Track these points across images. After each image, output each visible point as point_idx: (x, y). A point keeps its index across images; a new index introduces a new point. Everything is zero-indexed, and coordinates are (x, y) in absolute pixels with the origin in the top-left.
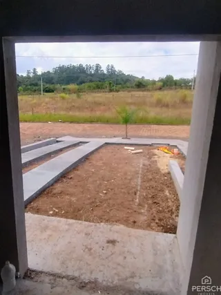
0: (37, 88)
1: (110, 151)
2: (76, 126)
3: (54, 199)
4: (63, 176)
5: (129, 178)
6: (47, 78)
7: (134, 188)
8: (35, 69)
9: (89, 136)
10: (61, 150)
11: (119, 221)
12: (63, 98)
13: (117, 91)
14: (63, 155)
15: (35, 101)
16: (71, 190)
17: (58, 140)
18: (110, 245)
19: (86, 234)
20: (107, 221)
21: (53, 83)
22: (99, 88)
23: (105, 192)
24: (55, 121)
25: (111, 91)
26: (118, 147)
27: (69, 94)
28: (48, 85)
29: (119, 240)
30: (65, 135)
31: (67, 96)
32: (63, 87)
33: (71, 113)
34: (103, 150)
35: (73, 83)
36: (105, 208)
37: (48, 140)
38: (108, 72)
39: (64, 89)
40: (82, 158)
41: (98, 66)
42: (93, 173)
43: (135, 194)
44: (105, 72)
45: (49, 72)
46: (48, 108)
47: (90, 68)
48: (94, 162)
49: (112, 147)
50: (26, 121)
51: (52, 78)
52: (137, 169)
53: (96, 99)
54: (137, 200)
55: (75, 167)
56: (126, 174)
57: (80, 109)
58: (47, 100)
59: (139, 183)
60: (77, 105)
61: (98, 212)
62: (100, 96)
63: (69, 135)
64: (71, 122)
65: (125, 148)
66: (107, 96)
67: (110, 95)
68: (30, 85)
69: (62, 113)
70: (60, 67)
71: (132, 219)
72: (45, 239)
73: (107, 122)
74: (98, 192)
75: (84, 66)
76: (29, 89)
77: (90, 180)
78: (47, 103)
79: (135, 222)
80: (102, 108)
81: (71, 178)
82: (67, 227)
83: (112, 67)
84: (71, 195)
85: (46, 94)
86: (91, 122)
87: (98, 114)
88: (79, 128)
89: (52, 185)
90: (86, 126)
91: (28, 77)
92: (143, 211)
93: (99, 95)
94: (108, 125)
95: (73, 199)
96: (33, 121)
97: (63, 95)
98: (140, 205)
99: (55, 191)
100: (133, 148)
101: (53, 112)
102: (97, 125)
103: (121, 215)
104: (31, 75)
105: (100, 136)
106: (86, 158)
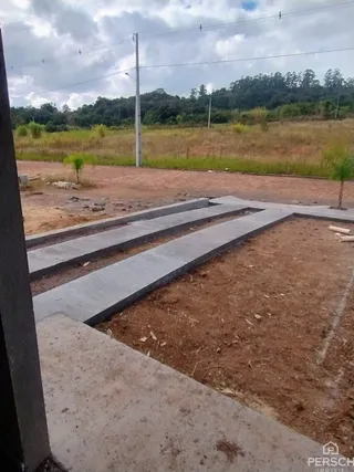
0: (202, 116)
1: (298, 231)
2: (251, 179)
3: (159, 313)
4: (192, 270)
5: (320, 294)
6: (220, 99)
7: (326, 320)
8: (203, 87)
9: (266, 199)
10: (209, 221)
11: (265, 393)
12: (238, 131)
13: (340, 117)
14: (206, 231)
15: (195, 136)
16: (196, 300)
17: (211, 201)
18: (222, 456)
19: (183, 410)
20: (240, 387)
21: (228, 108)
22: (306, 113)
23: (258, 317)
24: (219, 169)
25: (327, 117)
26: (317, 224)
27: (250, 124)
28: (219, 112)
29: (246, 449)
30: (226, 194)
31: (245, 128)
32: (243, 113)
33: (247, 157)
34: (285, 228)
35: (261, 106)
36: (248, 354)
37: (195, 200)
38: (328, 83)
39: (244, 116)
40: (239, 239)
41: (309, 75)
42: (249, 272)
43: (324, 335)
44: (322, 83)
45: (224, 90)
46: (213, 148)
47: (295, 77)
48: (259, 250)
49: (304, 222)
50: (176, 168)
51: (227, 100)
52: (343, 277)
53: (296, 133)
54: (323, 353)
55: (220, 254)
56: (315, 284)
57: (263, 149)
58: (213, 134)
59: (340, 312)
60: (259, 143)
61: (229, 361)
62: (303, 128)
63: (234, 194)
64: (244, 172)
65: (331, 227)
66: (318, 127)
67: (324, 125)
68: (194, 112)
69: (233, 156)
70: (241, 81)
71: (297, 399)
72: (106, 396)
73: (310, 174)
74: (244, 315)
75: (283, 75)
76: (190, 118)
77: (240, 285)
78: (210, 140)
79: (300, 408)
80: (304, 148)
81: (204, 276)
82: (153, 381)
83: (338, 73)
84: (191, 310)
85: (214, 125)
86: (280, 173)
87: (294, 159)
88: (255, 182)
89: (168, 284)
90: (268, 180)
91: (193, 100)
92: (329, 384)
93: (304, 125)
94: (307, 181)
95: (192, 320)
96: (186, 169)
97: (239, 126)
98: (325, 365)
99: (166, 298)
100: (347, 231)
101: (218, 155)
102: (288, 179)
103: (276, 380)
104: (197, 96)
105: (287, 200)
106: (247, 239)
